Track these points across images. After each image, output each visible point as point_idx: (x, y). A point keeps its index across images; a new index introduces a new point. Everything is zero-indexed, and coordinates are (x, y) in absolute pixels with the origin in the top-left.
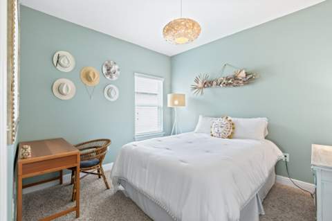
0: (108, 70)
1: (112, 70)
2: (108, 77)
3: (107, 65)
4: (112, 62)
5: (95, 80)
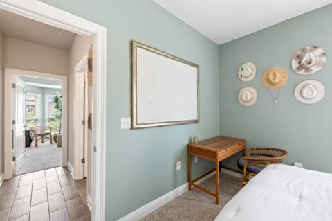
0: (300, 63)
1: (303, 61)
2: (302, 72)
3: (298, 57)
4: (308, 48)
5: (277, 81)
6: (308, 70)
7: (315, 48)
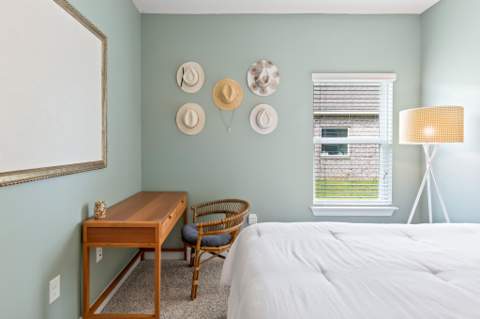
0: (256, 78)
1: (261, 77)
2: (257, 92)
3: (254, 70)
4: (264, 62)
5: (232, 99)
6: (263, 90)
7: (270, 63)
